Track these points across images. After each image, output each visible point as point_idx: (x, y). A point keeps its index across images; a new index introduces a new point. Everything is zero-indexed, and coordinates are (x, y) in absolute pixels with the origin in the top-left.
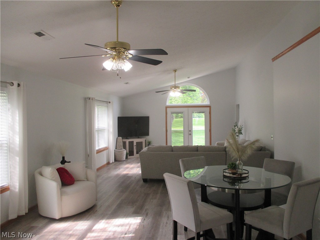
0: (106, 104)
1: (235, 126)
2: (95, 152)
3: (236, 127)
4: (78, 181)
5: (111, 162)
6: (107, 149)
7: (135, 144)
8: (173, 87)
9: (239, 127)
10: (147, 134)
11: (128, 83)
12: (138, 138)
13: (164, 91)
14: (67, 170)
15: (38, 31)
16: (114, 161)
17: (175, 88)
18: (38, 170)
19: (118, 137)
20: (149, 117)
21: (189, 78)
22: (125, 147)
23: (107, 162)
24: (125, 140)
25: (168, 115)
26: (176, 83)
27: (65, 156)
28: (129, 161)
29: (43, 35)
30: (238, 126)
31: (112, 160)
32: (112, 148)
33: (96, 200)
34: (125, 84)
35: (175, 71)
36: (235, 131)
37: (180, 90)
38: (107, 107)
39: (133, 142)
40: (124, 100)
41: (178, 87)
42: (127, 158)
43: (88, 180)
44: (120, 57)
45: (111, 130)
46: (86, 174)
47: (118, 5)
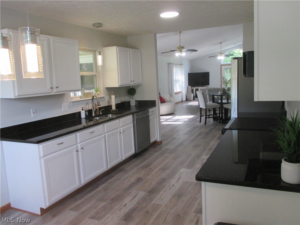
2: (174, 93)
4: (167, 102)
5: (184, 100)
6: (181, 93)
8: (220, 53)
10: (208, 84)
12: (202, 86)
13: (215, 56)
14: (162, 97)
16: (185, 100)
19: (189, 86)
20: (209, 72)
22: (193, 92)
23: (182, 100)
24: (192, 88)
25: (222, 71)
26: (221, 50)
27: (160, 92)
28: (195, 100)
31: (184, 99)
32: (184, 92)
35: (221, 43)
37: (224, 55)
38: (181, 67)
39: (198, 89)
40: (192, 62)
41: (223, 53)
42: (194, 99)
43: (171, 102)
44: (181, 51)
45: (184, 81)
46: (170, 99)
47: (180, 32)
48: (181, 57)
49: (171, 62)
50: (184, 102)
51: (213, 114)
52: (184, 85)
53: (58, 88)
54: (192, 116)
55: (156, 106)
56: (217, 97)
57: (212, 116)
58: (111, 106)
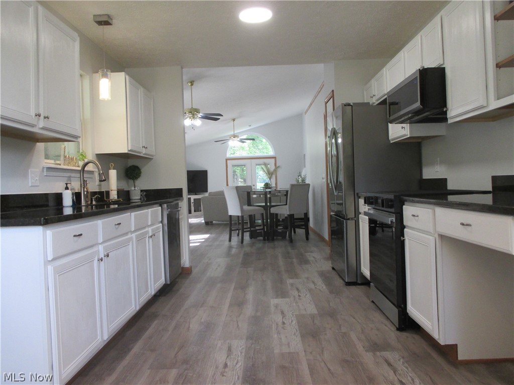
1: (299, 176)
7: (192, 201)
8: (232, 136)
9: (303, 177)
17: (234, 138)
20: (207, 171)
21: (250, 126)
25: (228, 168)
26: (235, 132)
35: (234, 120)
36: (298, 181)
37: (238, 139)
44: (194, 117)
47: (192, 85)
48: (193, 127)
51: (249, 226)
53: (48, 118)
54: (207, 236)
55: (183, 199)
56: (257, 197)
57: (249, 229)
58: (108, 193)
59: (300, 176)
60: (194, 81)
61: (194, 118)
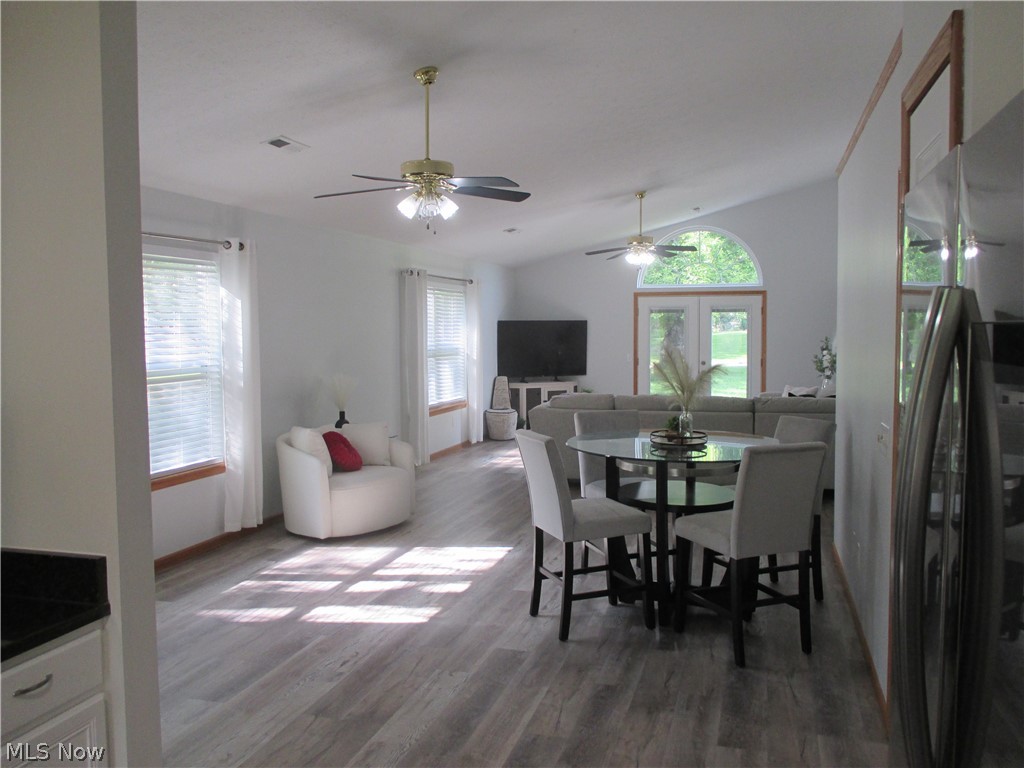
0: (462, 287)
1: (823, 349)
2: (427, 412)
3: (825, 352)
4: (371, 465)
5: (474, 441)
6: (465, 406)
7: (544, 396)
8: (635, 238)
9: (833, 350)
10: (582, 371)
11: (513, 230)
12: (556, 380)
13: (614, 251)
14: (345, 439)
15: (275, 136)
16: (482, 439)
17: (640, 243)
18: (285, 436)
19: (499, 375)
20: (586, 322)
21: (697, 209)
22: (516, 404)
23: (464, 440)
24: (515, 385)
27: (345, 410)
29: (285, 144)
30: (830, 350)
31: (477, 434)
32: (478, 405)
33: (412, 514)
34: (507, 234)
35: (642, 195)
36: (821, 362)
37: (652, 248)
38: (465, 292)
39: (538, 391)
40: (516, 274)
41: (649, 240)
43: (392, 464)
44: (431, 191)
45: (475, 357)
46: (390, 451)
47: (429, 82)
48: (429, 226)
49: (415, 266)
50: (475, 449)
52: (475, 371)
59: (826, 349)
60: (435, 70)
61: (430, 193)
